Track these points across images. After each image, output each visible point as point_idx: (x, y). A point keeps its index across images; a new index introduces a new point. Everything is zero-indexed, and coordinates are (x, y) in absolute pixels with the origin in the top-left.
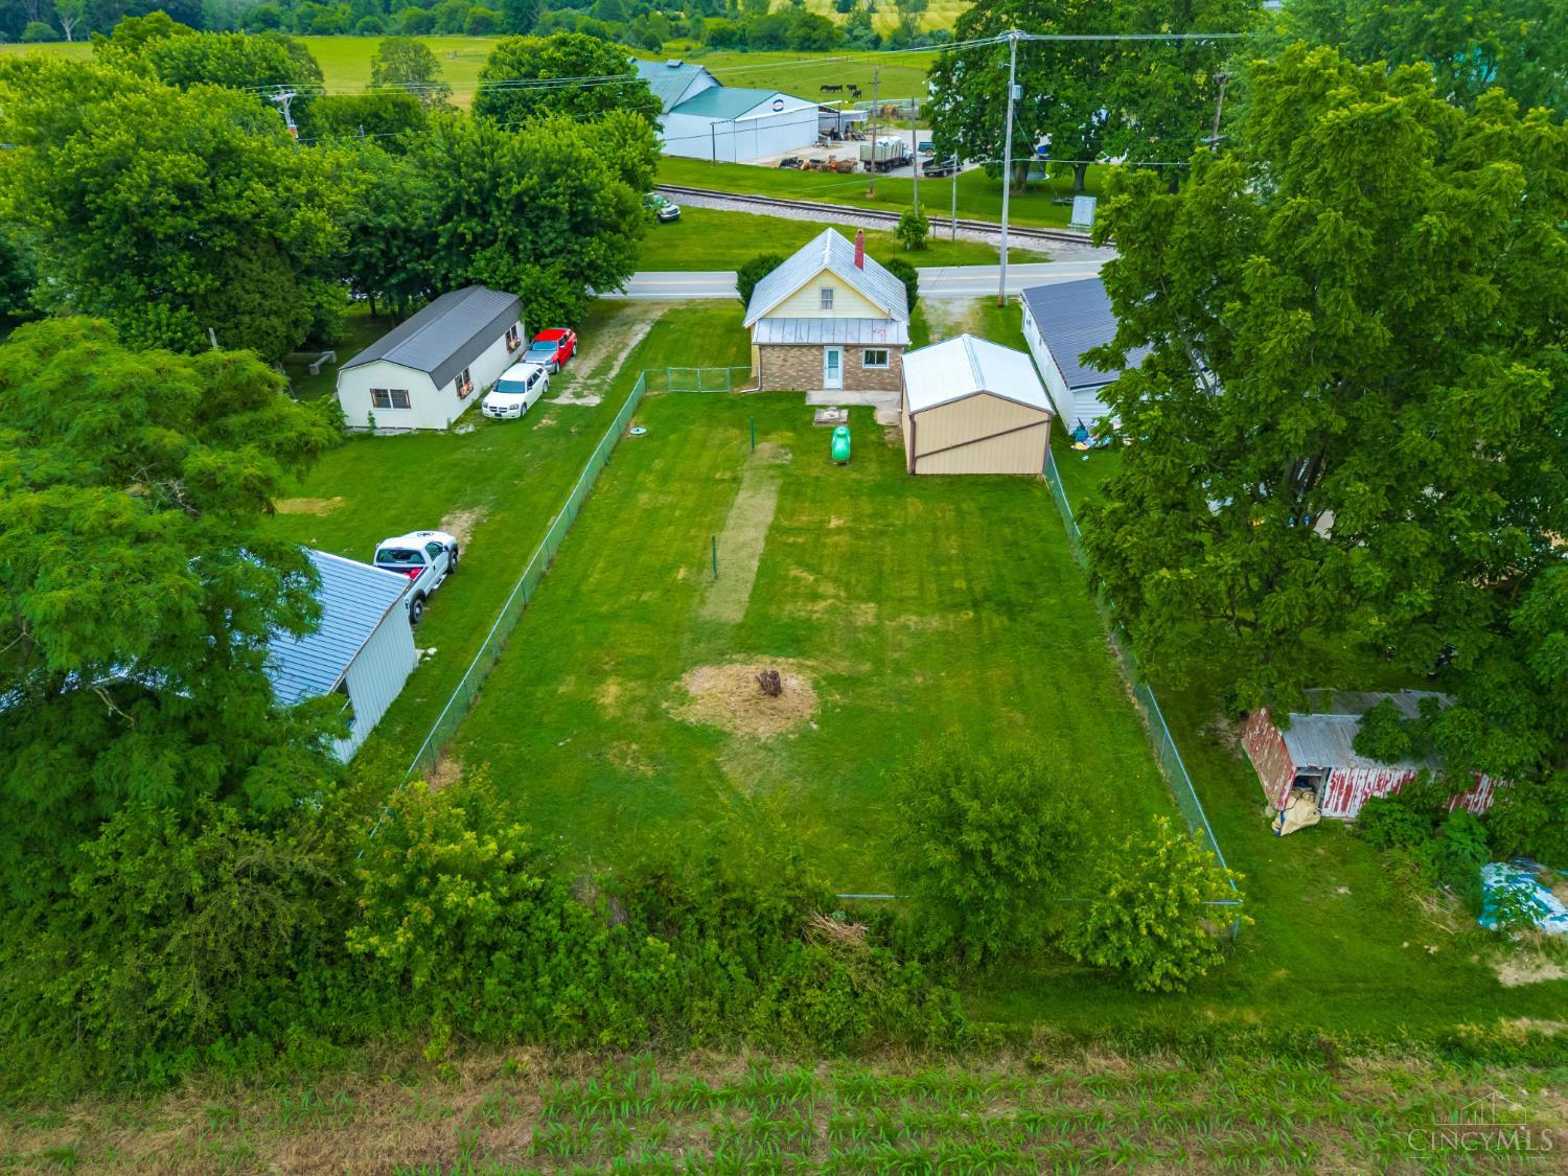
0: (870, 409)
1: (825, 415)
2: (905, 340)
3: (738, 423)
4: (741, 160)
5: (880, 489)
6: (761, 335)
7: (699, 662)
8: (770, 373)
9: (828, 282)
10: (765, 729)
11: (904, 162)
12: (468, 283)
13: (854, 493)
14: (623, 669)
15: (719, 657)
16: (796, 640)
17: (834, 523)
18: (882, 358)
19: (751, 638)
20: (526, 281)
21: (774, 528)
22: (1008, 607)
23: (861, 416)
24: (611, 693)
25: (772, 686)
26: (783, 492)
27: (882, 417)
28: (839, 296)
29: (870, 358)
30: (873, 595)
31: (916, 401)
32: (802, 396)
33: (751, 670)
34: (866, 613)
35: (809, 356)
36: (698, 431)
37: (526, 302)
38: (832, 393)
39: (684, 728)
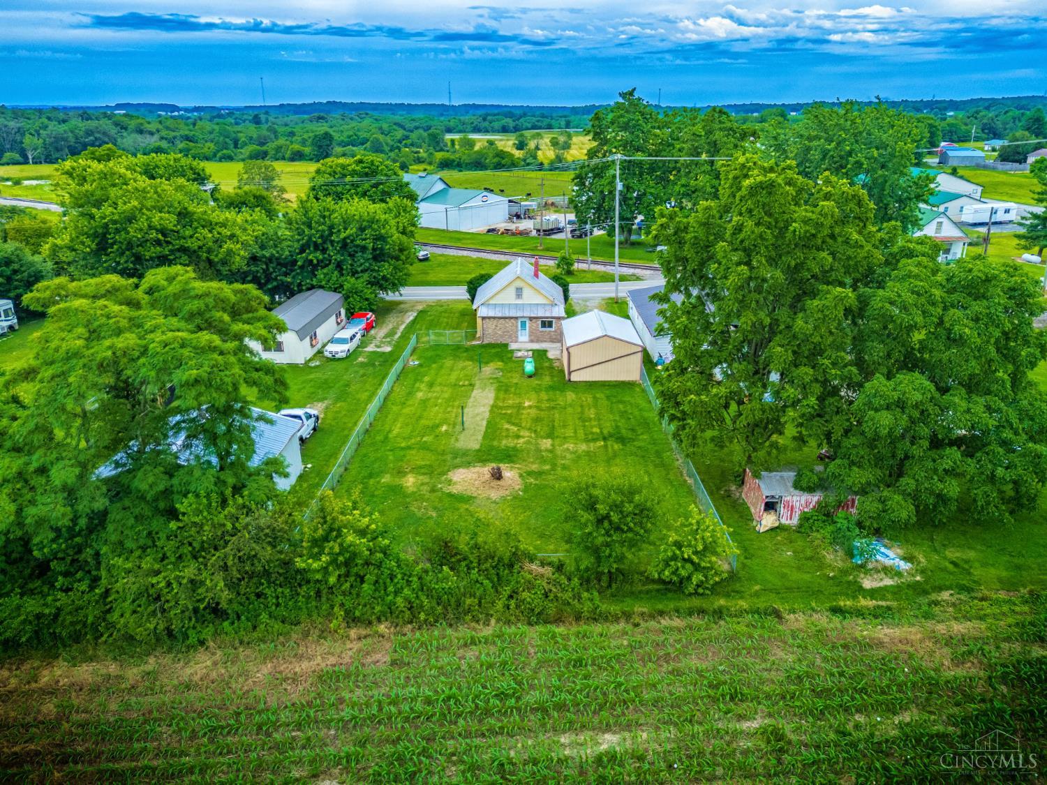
0: (545, 351)
1: (520, 354)
2: (563, 314)
3: (471, 359)
4: (463, 229)
5: (551, 388)
6: (482, 312)
7: (457, 467)
8: (488, 333)
9: (519, 284)
10: (494, 495)
11: (560, 230)
12: (312, 288)
13: (537, 390)
14: (416, 470)
15: (468, 465)
16: (510, 456)
17: (527, 404)
18: (550, 324)
19: (481, 457)
20: (347, 286)
21: (493, 406)
22: (622, 440)
23: (540, 355)
24: (410, 481)
25: (497, 475)
26: (498, 390)
27: (551, 355)
28: (527, 292)
29: (544, 324)
30: (550, 435)
31: (570, 341)
32: (506, 345)
33: (486, 470)
34: (546, 443)
35: (509, 323)
36: (448, 363)
37: (346, 298)
38: (523, 343)
39: (451, 495)
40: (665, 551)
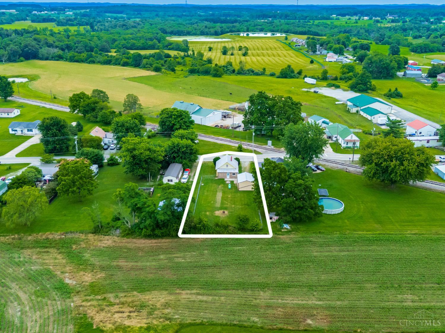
0: (233, 181)
1: (227, 182)
2: (238, 172)
3: (216, 183)
4: (206, 125)
5: (235, 192)
6: (218, 171)
7: (216, 211)
8: (221, 176)
9: (227, 164)
10: (223, 216)
11: (240, 126)
12: (174, 162)
13: (231, 193)
14: (208, 211)
15: (218, 210)
16: (226, 209)
17: (229, 196)
18: (235, 174)
19: (221, 208)
20: (184, 163)
21: (222, 197)
22: (248, 205)
23: (232, 182)
24: (208, 213)
25: (224, 212)
26: (223, 193)
27: (235, 183)
28: (229, 166)
29: (233, 174)
30: (234, 204)
31: (239, 182)
32: (224, 179)
33: (222, 211)
34: (233, 206)
35: (225, 174)
36: (210, 184)
37: (183, 165)
38: (228, 179)
39: (216, 216)
40: (250, 225)
